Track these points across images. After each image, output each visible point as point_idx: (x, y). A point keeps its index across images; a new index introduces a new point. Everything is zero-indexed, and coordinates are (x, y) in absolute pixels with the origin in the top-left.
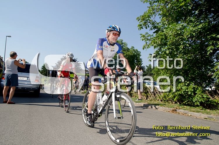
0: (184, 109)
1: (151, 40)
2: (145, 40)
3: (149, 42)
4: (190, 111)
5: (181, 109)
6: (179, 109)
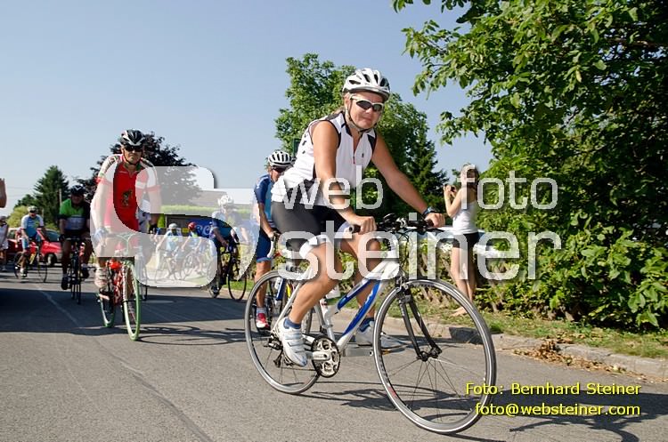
0: (591, 344)
4: (617, 352)
5: (580, 340)
6: (570, 343)
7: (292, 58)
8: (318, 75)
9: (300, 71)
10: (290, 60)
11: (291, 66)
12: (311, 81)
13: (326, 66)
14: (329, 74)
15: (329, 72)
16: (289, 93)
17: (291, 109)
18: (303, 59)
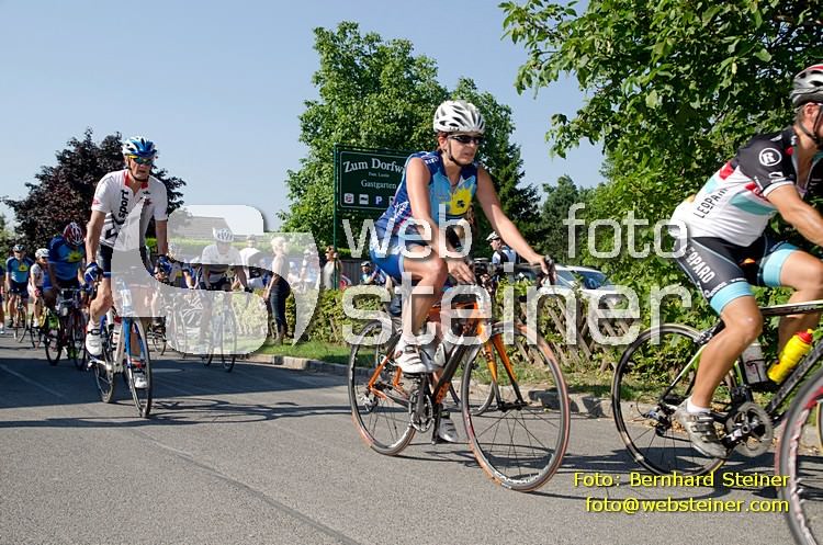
1: (563, 35)
2: (527, 39)
3: (551, 48)
7: (321, 29)
8: (359, 52)
9: (334, 47)
10: (319, 31)
11: (321, 40)
12: (349, 62)
13: (371, 40)
14: (373, 52)
15: (375, 48)
16: (318, 79)
17: (321, 101)
18: (337, 30)
